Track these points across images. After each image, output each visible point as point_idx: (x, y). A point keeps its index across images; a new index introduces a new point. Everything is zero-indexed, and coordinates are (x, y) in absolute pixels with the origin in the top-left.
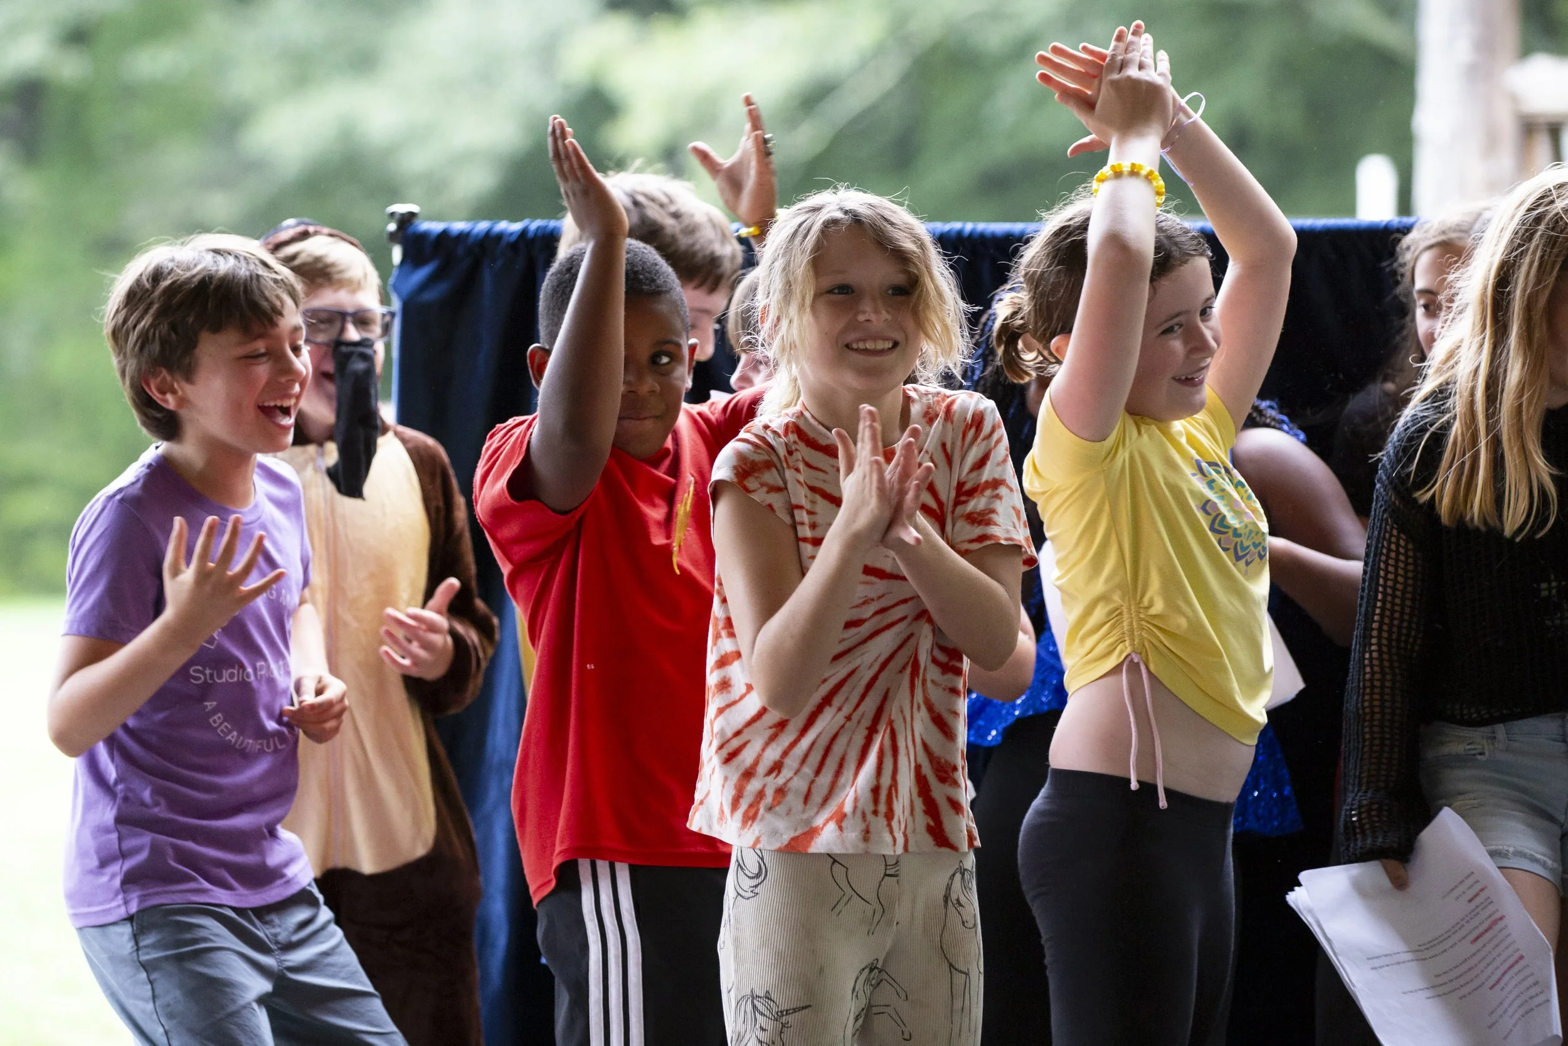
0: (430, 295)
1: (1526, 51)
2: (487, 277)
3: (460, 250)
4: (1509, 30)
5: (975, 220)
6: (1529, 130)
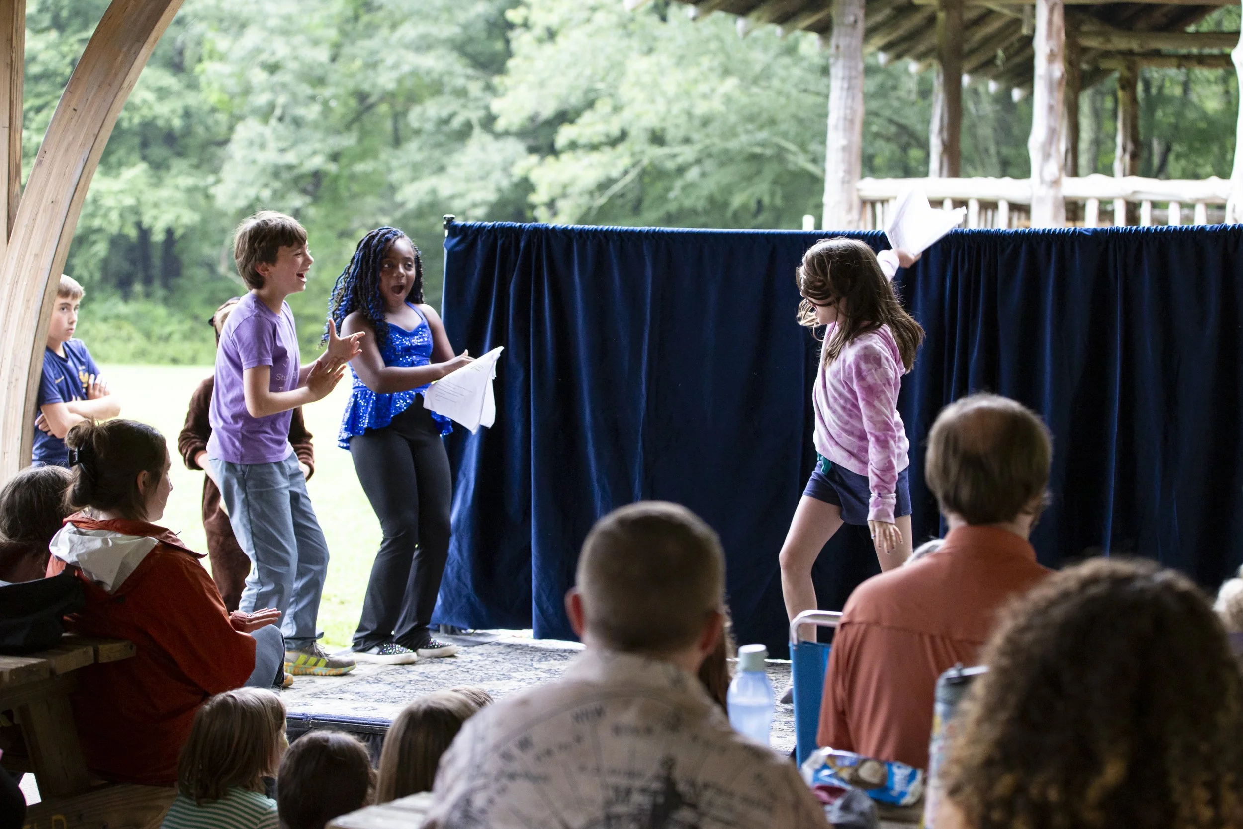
0: (457, 249)
1: (862, 176)
2: (480, 243)
3: (470, 232)
4: (857, 168)
5: (660, 226)
6: (864, 202)
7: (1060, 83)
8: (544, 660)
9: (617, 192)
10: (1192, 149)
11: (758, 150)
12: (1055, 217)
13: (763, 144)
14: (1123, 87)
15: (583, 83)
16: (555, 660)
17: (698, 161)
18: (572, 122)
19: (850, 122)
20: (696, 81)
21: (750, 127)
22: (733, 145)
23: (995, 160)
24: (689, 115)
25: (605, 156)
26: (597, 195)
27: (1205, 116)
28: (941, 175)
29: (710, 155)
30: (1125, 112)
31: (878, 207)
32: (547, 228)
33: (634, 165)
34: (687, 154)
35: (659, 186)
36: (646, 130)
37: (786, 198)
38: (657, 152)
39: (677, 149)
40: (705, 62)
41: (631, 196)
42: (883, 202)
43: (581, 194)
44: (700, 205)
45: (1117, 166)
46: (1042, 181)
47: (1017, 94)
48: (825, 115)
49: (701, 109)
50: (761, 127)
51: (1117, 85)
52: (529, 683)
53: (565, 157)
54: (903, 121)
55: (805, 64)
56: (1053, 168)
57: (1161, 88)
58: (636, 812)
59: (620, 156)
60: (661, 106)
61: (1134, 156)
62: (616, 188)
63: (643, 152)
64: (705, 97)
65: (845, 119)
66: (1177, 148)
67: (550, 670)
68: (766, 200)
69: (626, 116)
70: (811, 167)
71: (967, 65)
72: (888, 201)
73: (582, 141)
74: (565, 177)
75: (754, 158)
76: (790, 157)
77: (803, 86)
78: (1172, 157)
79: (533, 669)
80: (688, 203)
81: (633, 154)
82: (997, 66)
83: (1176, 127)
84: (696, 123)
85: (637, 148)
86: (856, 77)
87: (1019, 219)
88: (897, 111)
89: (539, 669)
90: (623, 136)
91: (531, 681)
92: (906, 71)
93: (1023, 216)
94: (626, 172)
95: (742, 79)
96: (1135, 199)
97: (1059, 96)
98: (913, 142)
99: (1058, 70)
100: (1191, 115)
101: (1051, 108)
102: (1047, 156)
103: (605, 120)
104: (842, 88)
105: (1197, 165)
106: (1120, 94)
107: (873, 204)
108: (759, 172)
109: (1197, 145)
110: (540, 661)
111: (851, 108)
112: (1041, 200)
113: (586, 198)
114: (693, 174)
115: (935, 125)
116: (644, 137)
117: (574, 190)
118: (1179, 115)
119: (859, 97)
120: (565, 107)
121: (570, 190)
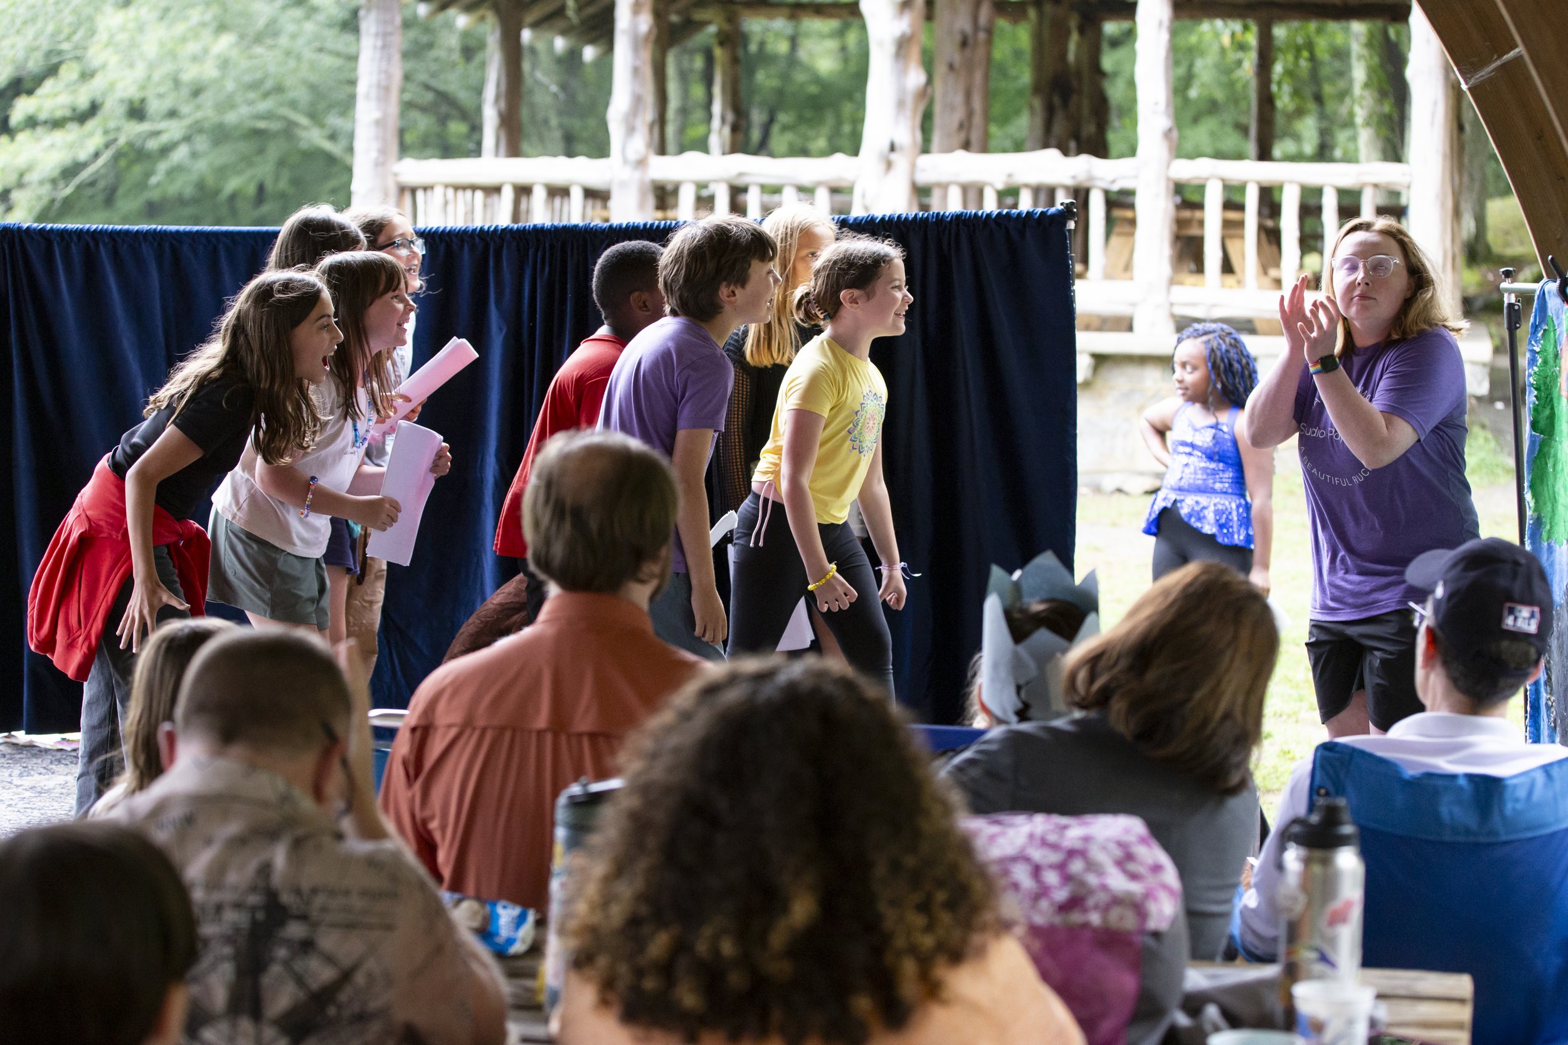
1: (400, 157)
4: (393, 147)
6: (402, 189)
7: (646, 38)
8: (25, 774)
9: (86, 179)
10: (801, 119)
11: (262, 125)
12: (642, 206)
13: (268, 116)
14: (722, 44)
15: (45, 44)
16: (40, 774)
17: (187, 139)
18: (30, 92)
19: (384, 89)
20: (184, 40)
21: (252, 95)
22: (231, 118)
23: (557, 134)
24: (177, 83)
25: (72, 133)
26: (61, 184)
27: (817, 79)
28: (497, 154)
29: (201, 131)
30: (724, 74)
31: (420, 195)
32: (19, 229)
33: (107, 146)
34: (173, 130)
35: (137, 170)
36: (122, 101)
37: (295, 182)
38: (136, 129)
39: (162, 125)
40: (196, 15)
41: (102, 184)
42: (425, 189)
43: (41, 183)
44: (189, 192)
45: (714, 141)
46: (625, 161)
47: (589, 53)
48: (353, 83)
49: (190, 74)
50: (266, 95)
51: (713, 42)
52: (10, 805)
53: (21, 137)
54: (442, 87)
55: (321, 17)
56: (639, 143)
57: (762, 44)
58: (230, 932)
59: (91, 135)
60: (140, 71)
61: (735, 129)
62: (85, 175)
63: (118, 129)
64: (195, 59)
65: (379, 86)
66: (783, 118)
67: (35, 787)
68: (269, 186)
69: (97, 84)
70: (328, 146)
71: (530, 18)
72: (432, 188)
73: (43, 116)
74: (21, 161)
75: (257, 133)
76: (303, 134)
77: (317, 44)
78: (775, 129)
79: (12, 786)
80: (173, 189)
81: (106, 132)
82: (569, 19)
83: (780, 93)
84: (185, 92)
85: (112, 124)
86: (390, 34)
87: (593, 208)
88: (433, 75)
89: (20, 786)
90: (94, 109)
91: (11, 802)
92: (449, 25)
93: (599, 204)
94: (97, 155)
95: (242, 37)
96: (740, 182)
97: (646, 55)
98: (454, 112)
99: (645, 22)
100: (800, 77)
101: (636, 71)
102: (631, 130)
103: (71, 87)
104: (375, 47)
105: (807, 138)
106: (718, 52)
107: (413, 191)
108: (261, 151)
109: (808, 114)
110: (21, 775)
111: (386, 72)
112: (623, 184)
113: (48, 187)
114: (180, 154)
115: (490, 92)
116: (121, 110)
117: (33, 177)
118: (785, 77)
119: (397, 57)
120: (24, 73)
121: (27, 178)
